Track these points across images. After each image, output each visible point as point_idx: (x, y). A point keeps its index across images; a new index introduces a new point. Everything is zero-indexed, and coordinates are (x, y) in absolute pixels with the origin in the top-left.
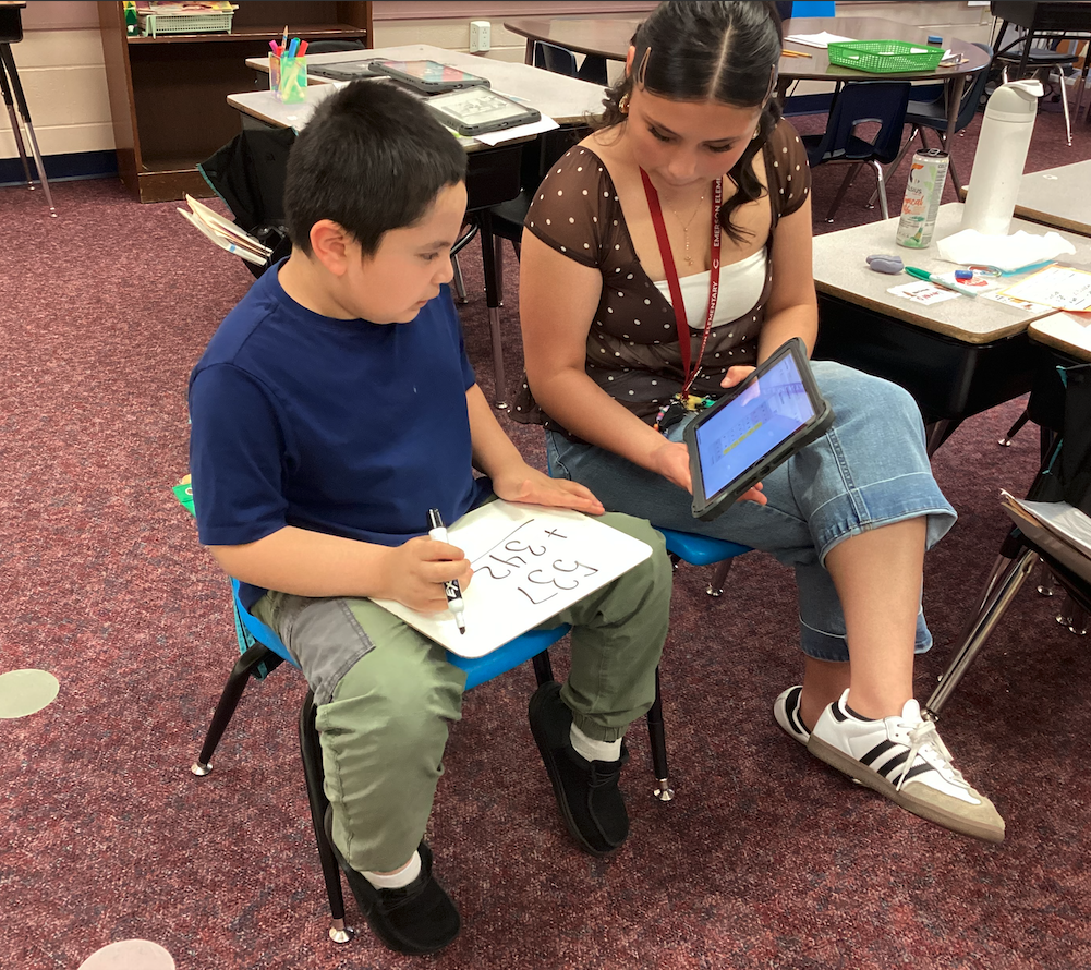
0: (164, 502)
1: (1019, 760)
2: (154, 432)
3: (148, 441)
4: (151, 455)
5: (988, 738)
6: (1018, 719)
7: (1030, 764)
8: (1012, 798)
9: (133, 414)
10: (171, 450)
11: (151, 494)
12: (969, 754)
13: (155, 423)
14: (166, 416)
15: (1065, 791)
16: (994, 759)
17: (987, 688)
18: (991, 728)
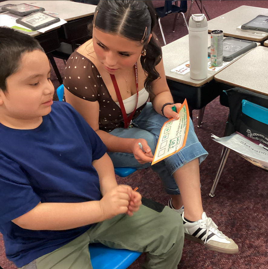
1: (238, 203)
5: (229, 198)
6: (237, 189)
7: (242, 204)
8: (238, 218)
12: (224, 205)
16: (231, 205)
17: (228, 180)
18: (230, 194)
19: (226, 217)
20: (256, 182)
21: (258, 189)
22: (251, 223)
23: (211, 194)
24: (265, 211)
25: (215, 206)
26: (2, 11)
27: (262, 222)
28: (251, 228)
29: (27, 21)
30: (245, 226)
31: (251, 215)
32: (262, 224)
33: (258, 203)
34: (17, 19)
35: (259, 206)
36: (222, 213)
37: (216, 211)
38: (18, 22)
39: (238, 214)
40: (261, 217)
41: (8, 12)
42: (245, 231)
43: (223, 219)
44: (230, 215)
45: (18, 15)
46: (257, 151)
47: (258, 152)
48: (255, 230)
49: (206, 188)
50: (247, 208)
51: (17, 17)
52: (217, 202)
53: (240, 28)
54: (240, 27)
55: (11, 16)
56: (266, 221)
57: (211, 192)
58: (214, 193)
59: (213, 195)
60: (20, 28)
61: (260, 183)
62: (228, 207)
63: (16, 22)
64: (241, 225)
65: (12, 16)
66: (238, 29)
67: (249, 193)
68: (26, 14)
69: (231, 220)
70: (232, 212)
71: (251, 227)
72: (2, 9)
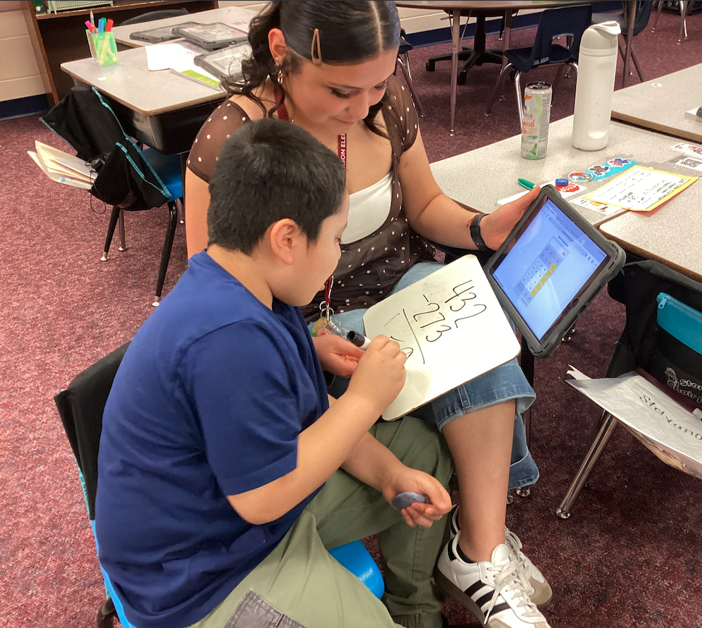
0: (24, 372)
1: (627, 547)
2: (29, 315)
3: (24, 323)
4: (23, 335)
5: (607, 529)
6: (631, 510)
7: (635, 550)
8: (619, 583)
9: (18, 301)
10: (39, 329)
11: (16, 367)
12: (589, 545)
13: (32, 308)
14: (41, 301)
15: (660, 573)
16: (607, 548)
17: (611, 484)
18: (609, 520)
19: (588, 574)
20: (685, 500)
21: (686, 519)
22: (649, 602)
23: (562, 511)
24: (691, 579)
25: (566, 541)
26: (173, 35)
27: (679, 604)
28: (647, 615)
29: (215, 62)
30: (633, 607)
31: (653, 583)
32: (677, 612)
33: (678, 555)
34: (198, 54)
35: (679, 563)
36: (580, 563)
37: (565, 555)
38: (198, 61)
39: (619, 574)
40: (679, 592)
41: (184, 39)
42: (631, 619)
43: (580, 578)
44: (599, 573)
45: (201, 47)
46: (680, 428)
47: (683, 429)
48: (656, 621)
49: (552, 494)
50: (648, 563)
51: (199, 51)
52: (574, 534)
53: (695, 114)
54: (694, 112)
55: (188, 47)
56: (688, 603)
57: (561, 506)
58: (570, 511)
59: (566, 515)
60: (200, 76)
61: (694, 505)
62: (600, 552)
63: (193, 61)
64: (622, 602)
65: (191, 49)
66: (688, 116)
67: (661, 525)
68: (217, 47)
69: (600, 584)
70: (607, 566)
71: (647, 612)
72: (173, 32)
